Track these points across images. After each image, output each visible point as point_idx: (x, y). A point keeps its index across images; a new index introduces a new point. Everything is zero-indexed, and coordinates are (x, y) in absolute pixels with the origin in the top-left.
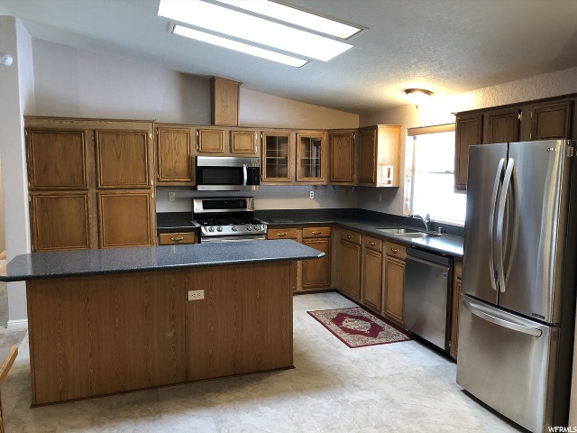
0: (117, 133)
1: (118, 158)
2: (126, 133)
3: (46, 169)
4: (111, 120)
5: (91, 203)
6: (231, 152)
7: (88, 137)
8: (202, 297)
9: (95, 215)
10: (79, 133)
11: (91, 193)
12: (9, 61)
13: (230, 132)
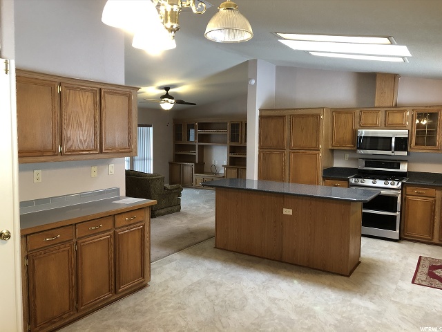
0: (302, 116)
1: (302, 131)
2: (308, 116)
3: (266, 138)
4: (300, 109)
5: (286, 157)
6: (385, 126)
7: (287, 120)
8: (291, 214)
9: (288, 164)
10: (282, 117)
11: (287, 151)
12: (253, 82)
13: (386, 111)
